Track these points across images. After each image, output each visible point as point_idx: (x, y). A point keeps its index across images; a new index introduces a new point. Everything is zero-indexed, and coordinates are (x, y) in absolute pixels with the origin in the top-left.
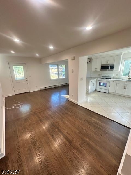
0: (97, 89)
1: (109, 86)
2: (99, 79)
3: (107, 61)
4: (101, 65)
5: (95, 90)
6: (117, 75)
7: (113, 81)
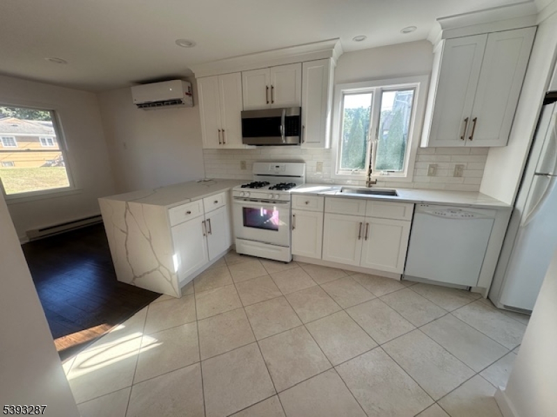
0: (237, 242)
1: (292, 227)
2: (238, 191)
3: (269, 90)
4: (243, 112)
5: (232, 250)
6: (319, 167)
7: (308, 198)
